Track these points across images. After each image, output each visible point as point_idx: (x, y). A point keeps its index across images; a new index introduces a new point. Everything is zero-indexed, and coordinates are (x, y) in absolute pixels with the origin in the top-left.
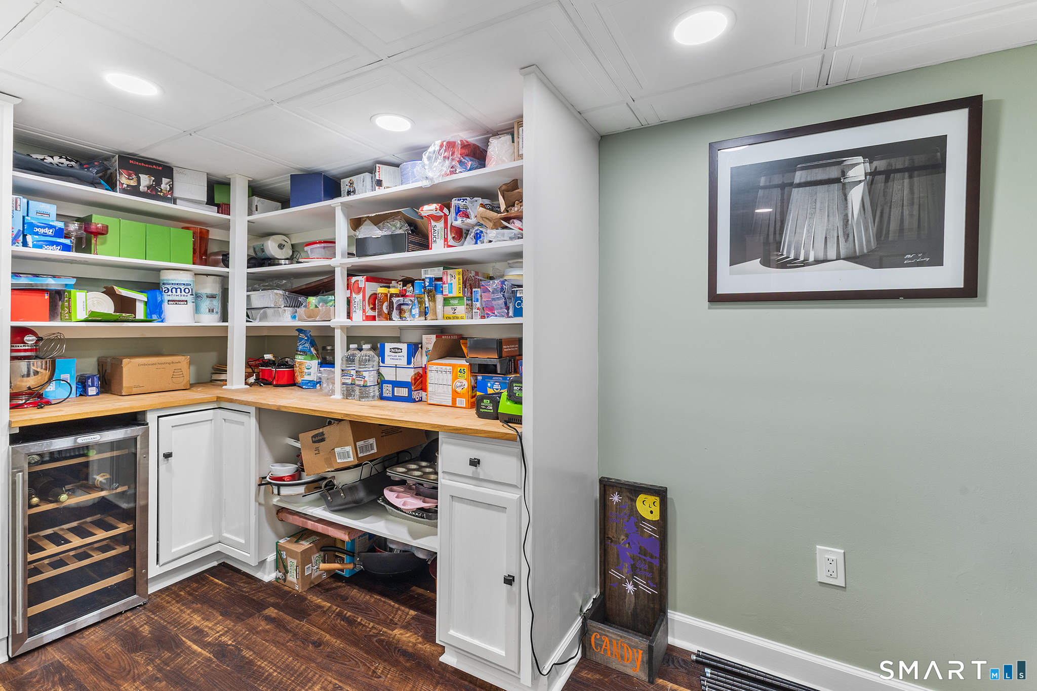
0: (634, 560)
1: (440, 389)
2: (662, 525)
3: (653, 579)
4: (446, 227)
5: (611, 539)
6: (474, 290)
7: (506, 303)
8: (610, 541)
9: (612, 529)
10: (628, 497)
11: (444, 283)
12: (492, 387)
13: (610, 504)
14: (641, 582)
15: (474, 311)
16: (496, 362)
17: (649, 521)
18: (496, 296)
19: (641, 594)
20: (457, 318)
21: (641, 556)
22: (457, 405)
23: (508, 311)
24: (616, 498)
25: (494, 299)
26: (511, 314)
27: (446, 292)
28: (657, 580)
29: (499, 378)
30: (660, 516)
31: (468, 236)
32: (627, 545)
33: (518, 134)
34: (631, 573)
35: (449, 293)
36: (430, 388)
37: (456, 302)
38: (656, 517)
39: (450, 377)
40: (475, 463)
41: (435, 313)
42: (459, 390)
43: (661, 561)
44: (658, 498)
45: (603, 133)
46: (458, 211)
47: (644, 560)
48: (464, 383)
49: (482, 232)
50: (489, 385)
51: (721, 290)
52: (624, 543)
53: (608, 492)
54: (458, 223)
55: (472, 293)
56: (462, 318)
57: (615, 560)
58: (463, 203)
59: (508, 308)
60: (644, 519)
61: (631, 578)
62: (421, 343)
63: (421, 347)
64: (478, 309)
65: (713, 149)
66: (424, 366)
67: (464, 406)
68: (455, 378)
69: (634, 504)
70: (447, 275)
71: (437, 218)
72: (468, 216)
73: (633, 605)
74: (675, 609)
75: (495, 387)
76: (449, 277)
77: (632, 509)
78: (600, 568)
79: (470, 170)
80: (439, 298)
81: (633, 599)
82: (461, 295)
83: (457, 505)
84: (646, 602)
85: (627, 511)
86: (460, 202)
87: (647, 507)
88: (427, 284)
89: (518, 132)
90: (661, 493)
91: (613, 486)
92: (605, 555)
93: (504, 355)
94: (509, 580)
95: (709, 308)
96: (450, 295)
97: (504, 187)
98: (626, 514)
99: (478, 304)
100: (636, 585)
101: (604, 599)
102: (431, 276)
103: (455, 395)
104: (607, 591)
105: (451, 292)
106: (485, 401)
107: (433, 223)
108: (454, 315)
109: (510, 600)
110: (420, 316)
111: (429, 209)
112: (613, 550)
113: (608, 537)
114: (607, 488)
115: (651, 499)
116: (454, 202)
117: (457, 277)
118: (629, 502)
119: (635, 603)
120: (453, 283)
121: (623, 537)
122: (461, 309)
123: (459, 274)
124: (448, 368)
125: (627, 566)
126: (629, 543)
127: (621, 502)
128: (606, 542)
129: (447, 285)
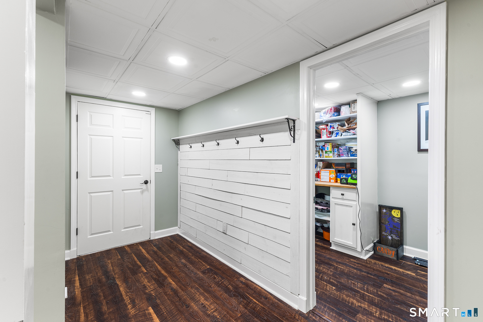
0: (391, 229)
1: (325, 177)
2: (401, 219)
3: (398, 235)
4: (327, 131)
5: (383, 223)
6: (334, 149)
7: (347, 153)
8: (382, 224)
9: (383, 220)
10: (389, 210)
11: (325, 147)
12: (342, 177)
13: (382, 212)
14: (394, 237)
15: (335, 155)
16: (345, 169)
17: (396, 218)
18: (344, 151)
19: (394, 239)
20: (330, 157)
21: (394, 228)
22: (331, 182)
23: (348, 155)
24: (384, 211)
25: (343, 152)
26: (349, 156)
27: (326, 150)
28: (400, 235)
29: (345, 174)
30: (400, 216)
31: (333, 133)
32: (389, 225)
33: (352, 106)
34: (390, 233)
35: (327, 150)
36: (322, 177)
37: (329, 152)
38: (399, 216)
39: (328, 174)
40: (343, 195)
41: (323, 156)
42: (332, 177)
43: (401, 229)
44: (400, 211)
45: (379, 100)
46: (331, 126)
47: (395, 229)
48: (333, 175)
49: (339, 133)
50: (342, 176)
51: (422, 148)
52: (388, 224)
53: (381, 209)
54: (331, 130)
55: (334, 150)
56: (331, 157)
57: (384, 229)
58: (333, 124)
59: (348, 154)
60: (395, 217)
61: (390, 235)
62: (317, 164)
63: (318, 165)
64: (336, 154)
65: (419, 106)
66: (318, 171)
67: (333, 182)
68: (330, 174)
69: (391, 212)
70: (326, 145)
71: (324, 129)
72: (334, 128)
73: (391, 243)
74: (406, 245)
75: (343, 176)
76: (327, 145)
77: (390, 214)
78: (379, 231)
79: (336, 116)
80: (324, 151)
81: (391, 241)
82: (331, 150)
83: (337, 206)
84: (396, 242)
85: (388, 214)
86: (332, 124)
87: (396, 214)
88: (321, 148)
89: (352, 105)
90: (401, 209)
91: (383, 207)
92: (381, 228)
93: (347, 167)
94: (354, 224)
95: (418, 153)
96: (327, 151)
97: (346, 120)
98: (388, 215)
99: (336, 153)
100: (392, 237)
101: (380, 240)
102: (322, 145)
103: (330, 179)
104: (382, 238)
105: (328, 149)
106: (343, 180)
107: (323, 130)
108: (329, 156)
109: (354, 230)
110: (319, 157)
111: (321, 127)
112: (384, 227)
113: (382, 223)
114: (381, 208)
115: (397, 211)
116: (329, 124)
117: (330, 145)
118: (389, 212)
119: (392, 242)
120: (329, 147)
121: (387, 222)
122: (331, 155)
123: (331, 144)
124: (328, 171)
125: (389, 231)
126: (389, 224)
127: (386, 212)
128: (381, 224)
129: (326, 148)
